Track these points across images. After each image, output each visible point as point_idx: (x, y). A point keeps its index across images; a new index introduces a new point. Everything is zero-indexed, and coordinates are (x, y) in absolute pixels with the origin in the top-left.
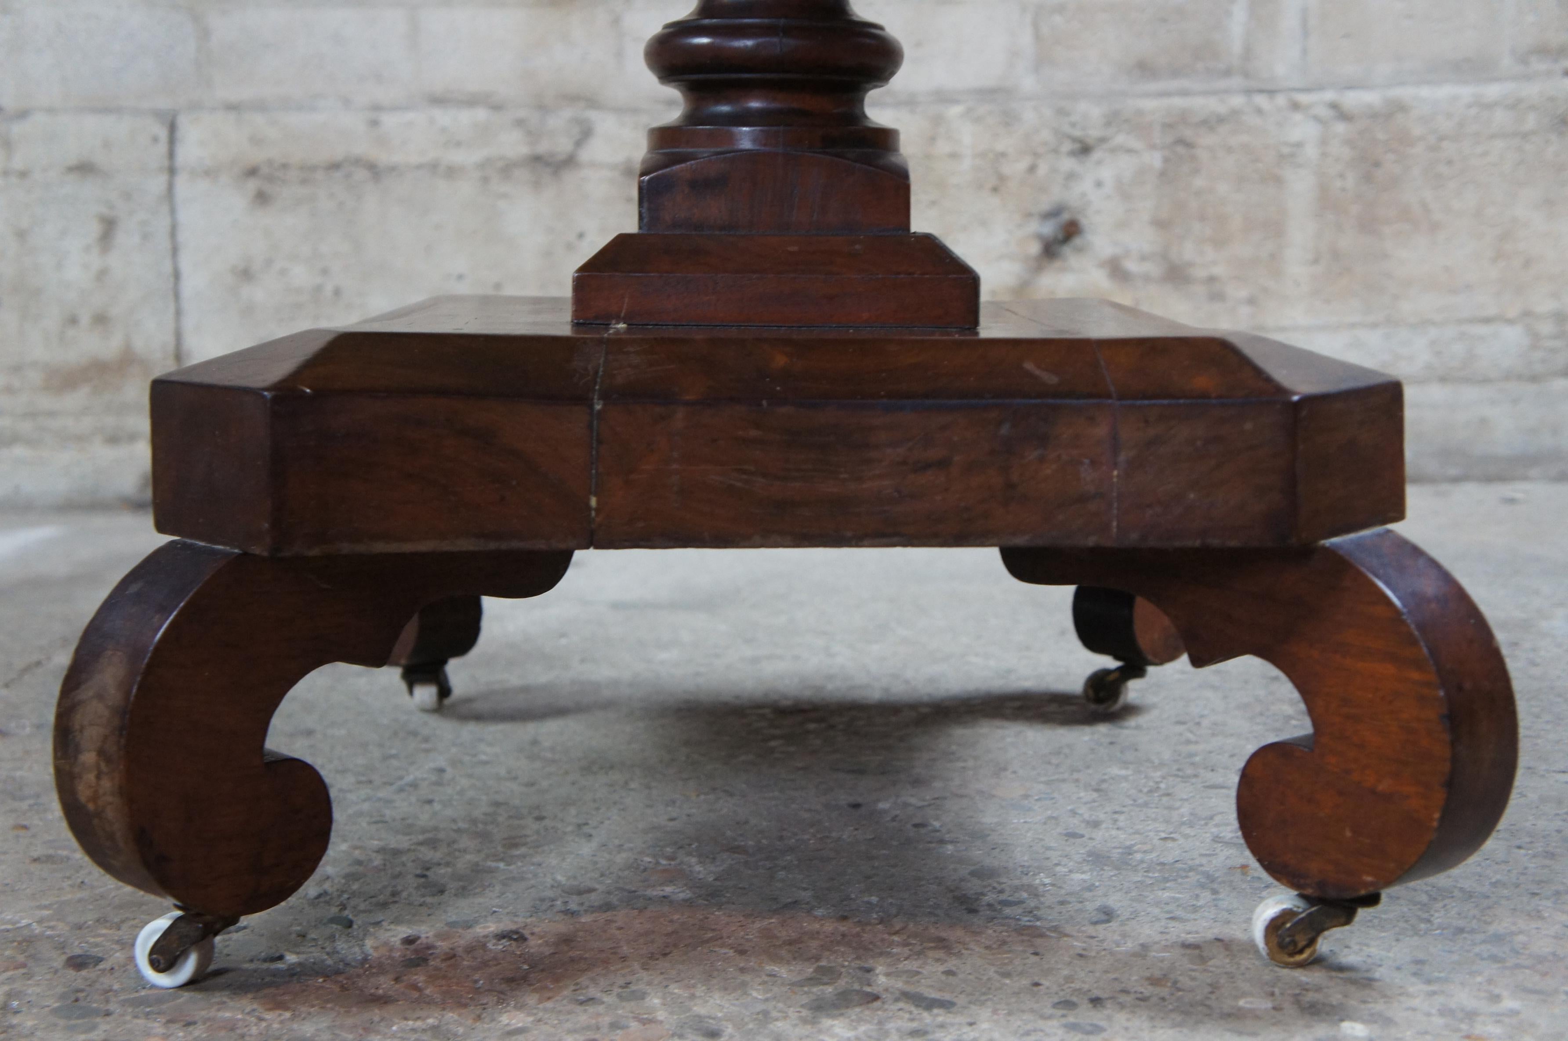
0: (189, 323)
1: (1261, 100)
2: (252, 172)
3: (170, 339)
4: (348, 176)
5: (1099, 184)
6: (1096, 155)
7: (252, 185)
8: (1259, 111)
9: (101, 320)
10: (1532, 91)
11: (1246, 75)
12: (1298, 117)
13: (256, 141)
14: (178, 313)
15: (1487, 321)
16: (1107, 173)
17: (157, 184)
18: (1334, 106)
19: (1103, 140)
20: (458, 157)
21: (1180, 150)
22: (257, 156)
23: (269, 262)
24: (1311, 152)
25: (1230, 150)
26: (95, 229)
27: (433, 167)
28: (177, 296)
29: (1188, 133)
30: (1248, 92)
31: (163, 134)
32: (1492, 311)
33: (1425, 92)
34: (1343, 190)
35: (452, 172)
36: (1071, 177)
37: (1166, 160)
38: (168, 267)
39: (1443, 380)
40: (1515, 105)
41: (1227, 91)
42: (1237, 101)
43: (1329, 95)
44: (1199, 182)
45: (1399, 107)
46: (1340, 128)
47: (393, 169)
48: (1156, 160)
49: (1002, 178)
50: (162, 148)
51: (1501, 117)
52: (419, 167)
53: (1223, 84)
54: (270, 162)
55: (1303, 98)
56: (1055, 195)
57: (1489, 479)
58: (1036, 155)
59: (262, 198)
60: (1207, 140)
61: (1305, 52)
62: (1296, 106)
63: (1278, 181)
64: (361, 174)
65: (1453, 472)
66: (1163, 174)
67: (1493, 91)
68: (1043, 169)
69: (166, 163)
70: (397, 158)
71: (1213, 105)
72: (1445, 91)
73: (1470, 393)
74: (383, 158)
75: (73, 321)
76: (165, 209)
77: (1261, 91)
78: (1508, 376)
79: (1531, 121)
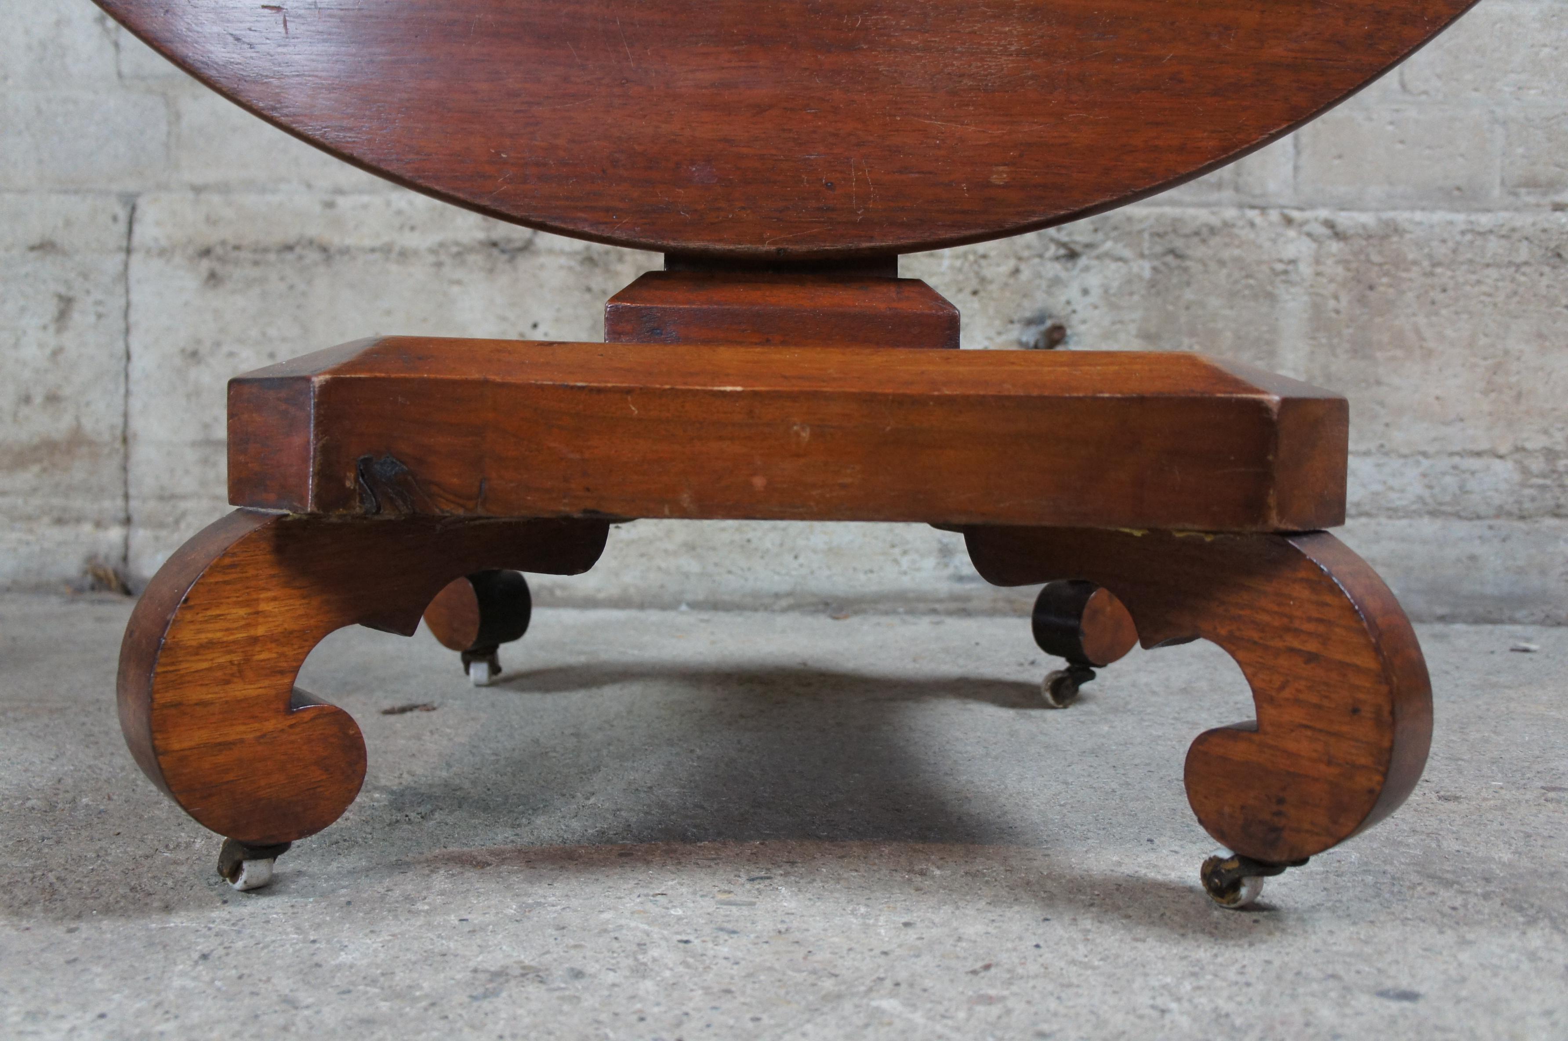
0: (136, 404)
1: (1252, 214)
2: (206, 252)
3: (119, 421)
4: (301, 258)
5: (1085, 292)
6: (1083, 261)
7: (205, 265)
8: (1252, 225)
9: (53, 399)
10: (1524, 221)
11: (1237, 189)
12: (1292, 233)
13: (211, 221)
14: (127, 393)
15: (1479, 454)
16: (1094, 281)
17: (113, 263)
18: (1329, 224)
19: (1089, 246)
20: (411, 240)
21: (1170, 259)
22: (212, 236)
23: (218, 344)
24: (1305, 269)
25: (1222, 263)
26: (52, 307)
27: (386, 250)
28: (127, 376)
29: (1179, 243)
30: (1241, 206)
31: (123, 214)
32: (1484, 445)
33: (1418, 216)
34: (1337, 312)
35: (404, 255)
36: (1056, 282)
37: (1155, 269)
38: (120, 346)
39: (1433, 514)
40: (1509, 234)
41: (1218, 204)
42: (1230, 213)
43: (1324, 213)
44: (1189, 295)
45: (1394, 229)
46: (1335, 246)
47: (345, 251)
48: (1144, 268)
49: (983, 280)
50: (122, 227)
51: (1494, 246)
52: (373, 250)
53: (1214, 196)
54: (223, 243)
55: (1295, 214)
56: (1039, 301)
57: (1478, 620)
58: (1020, 259)
59: (213, 279)
60: (1199, 251)
61: (1296, 168)
62: (1289, 221)
63: (1271, 297)
64: (313, 256)
65: (1440, 611)
66: (1152, 284)
67: (1485, 220)
68: (1026, 274)
69: (124, 244)
70: (349, 241)
71: (1203, 216)
72: (1439, 216)
73: (1460, 529)
74: (336, 240)
75: (27, 399)
76: (120, 289)
77: (1253, 207)
78: (1501, 512)
79: (1523, 253)
